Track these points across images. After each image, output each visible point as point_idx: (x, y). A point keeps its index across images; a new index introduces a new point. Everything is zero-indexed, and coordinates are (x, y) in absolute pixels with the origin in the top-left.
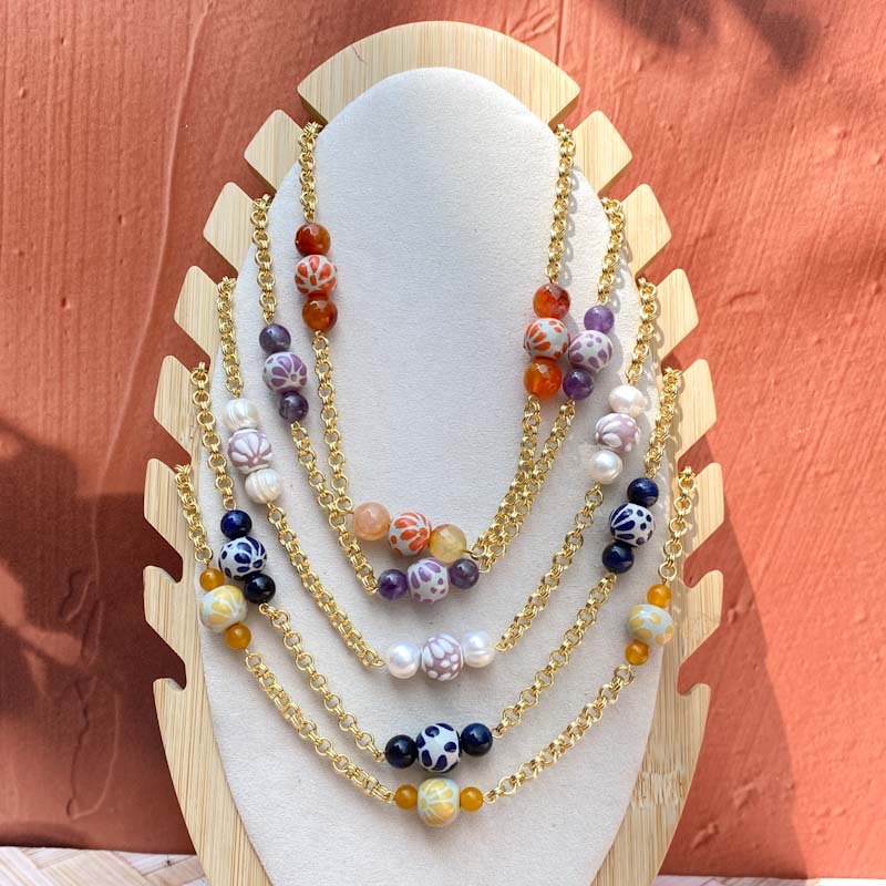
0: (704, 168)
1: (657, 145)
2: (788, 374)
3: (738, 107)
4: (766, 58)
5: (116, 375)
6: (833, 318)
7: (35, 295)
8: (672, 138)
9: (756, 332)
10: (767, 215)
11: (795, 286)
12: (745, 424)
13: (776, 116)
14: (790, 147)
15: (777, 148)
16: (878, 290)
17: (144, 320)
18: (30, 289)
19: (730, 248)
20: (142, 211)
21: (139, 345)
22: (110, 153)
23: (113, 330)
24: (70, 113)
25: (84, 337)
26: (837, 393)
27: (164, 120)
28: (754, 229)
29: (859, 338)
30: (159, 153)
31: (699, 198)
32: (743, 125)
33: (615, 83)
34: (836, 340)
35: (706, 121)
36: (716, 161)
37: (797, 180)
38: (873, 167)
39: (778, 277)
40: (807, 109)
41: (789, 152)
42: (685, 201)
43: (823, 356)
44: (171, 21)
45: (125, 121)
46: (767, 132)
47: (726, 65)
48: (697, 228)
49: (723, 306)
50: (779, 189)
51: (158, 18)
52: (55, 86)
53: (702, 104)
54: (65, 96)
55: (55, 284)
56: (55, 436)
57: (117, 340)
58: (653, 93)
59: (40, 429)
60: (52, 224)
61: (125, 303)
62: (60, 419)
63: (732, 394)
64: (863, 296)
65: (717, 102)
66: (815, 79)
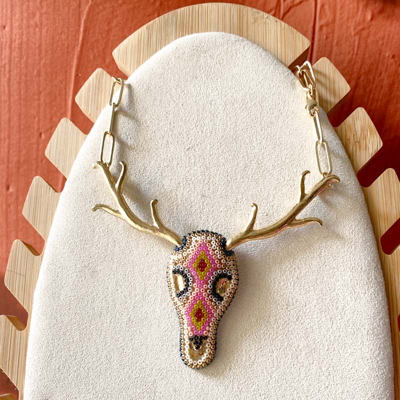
1: (384, 69)
8: (394, 63)
22: (34, 94)
24: (10, 71)
27: (66, 72)
30: (64, 93)
33: (354, 30)
44: (69, 10)
45: (43, 73)
51: (61, 9)
54: (7, 61)
55: (3, 176)
58: (381, 34)
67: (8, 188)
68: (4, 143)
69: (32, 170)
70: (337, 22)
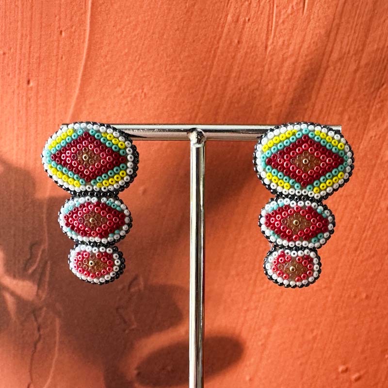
7: (12, 79)
18: (9, 75)
20: (74, 28)
21: (72, 107)
23: (57, 99)
55: (24, 72)
57: (59, 104)
62: (26, 151)
67: (29, 82)
68: (26, 39)
69: (52, 66)
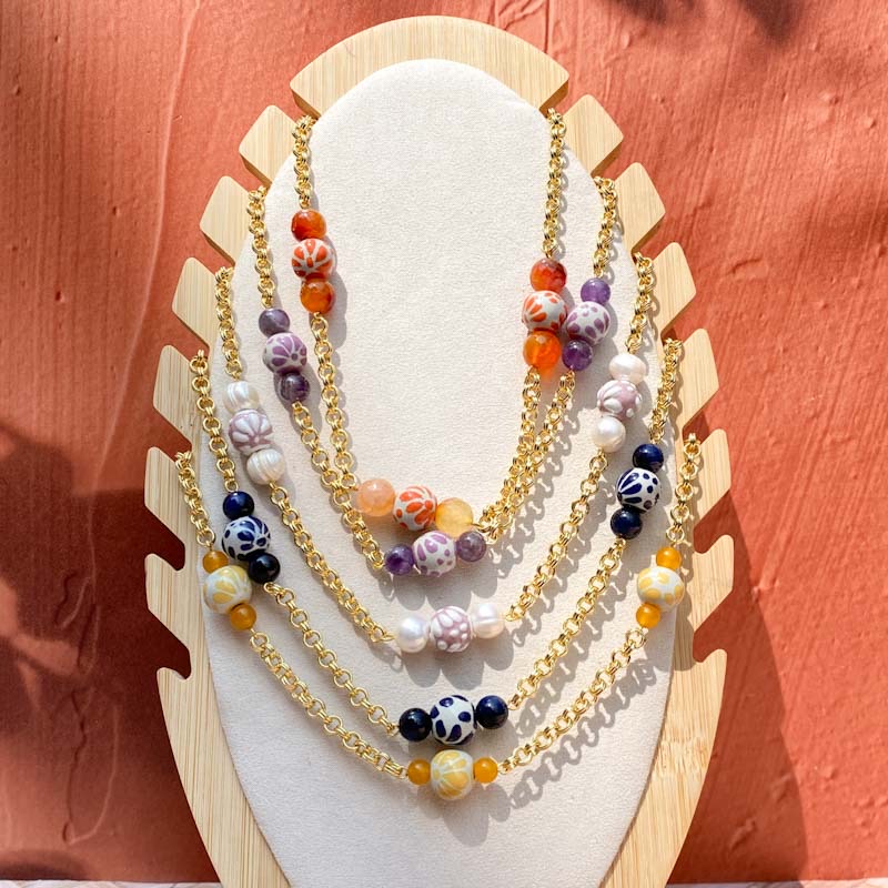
0: (698, 139)
1: (650, 118)
2: (795, 341)
3: (729, 76)
4: (753, 29)
5: (112, 368)
6: (838, 281)
7: (28, 290)
8: (664, 110)
9: (761, 300)
10: (765, 182)
11: (797, 252)
12: (756, 394)
13: (766, 85)
14: (783, 115)
15: (770, 116)
16: (882, 253)
17: (140, 310)
18: (24, 285)
19: (730, 217)
20: (137, 201)
21: (136, 336)
22: (104, 146)
23: (108, 322)
24: (64, 108)
25: (79, 330)
26: (848, 357)
27: (158, 112)
28: (753, 196)
29: (866, 302)
30: (154, 145)
31: (695, 168)
32: (734, 95)
33: (605, 59)
34: (843, 305)
35: (698, 91)
36: (711, 131)
37: (793, 146)
38: (867, 131)
39: (780, 243)
40: (797, 77)
41: (782, 118)
42: (680, 172)
43: (831, 321)
44: (163, 17)
45: (119, 113)
46: (759, 100)
47: (714, 37)
48: (695, 198)
49: (727, 274)
50: (775, 156)
51: (151, 14)
52: (50, 83)
53: (693, 76)
54: (59, 92)
55: (49, 278)
56: (50, 434)
57: (113, 332)
58: (644, 68)
59: (34, 426)
60: (46, 218)
61: (121, 294)
62: (55, 415)
63: (741, 364)
64: (867, 258)
65: (707, 73)
66: (803, 48)
67: (58, 297)
68: (53, 223)
69: (99, 267)
70: (580, 46)
